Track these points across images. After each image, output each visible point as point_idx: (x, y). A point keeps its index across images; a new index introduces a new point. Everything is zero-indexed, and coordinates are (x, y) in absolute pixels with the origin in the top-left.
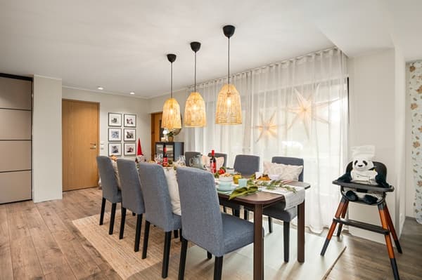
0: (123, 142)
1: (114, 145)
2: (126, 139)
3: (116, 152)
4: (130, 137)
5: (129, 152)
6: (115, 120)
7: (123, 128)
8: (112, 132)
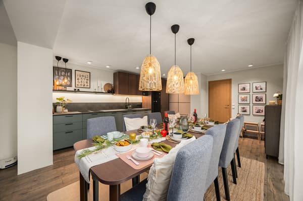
0: (251, 105)
1: (243, 106)
2: (254, 102)
3: (245, 111)
4: (260, 101)
5: (257, 112)
6: (244, 89)
7: (251, 93)
8: (241, 97)
